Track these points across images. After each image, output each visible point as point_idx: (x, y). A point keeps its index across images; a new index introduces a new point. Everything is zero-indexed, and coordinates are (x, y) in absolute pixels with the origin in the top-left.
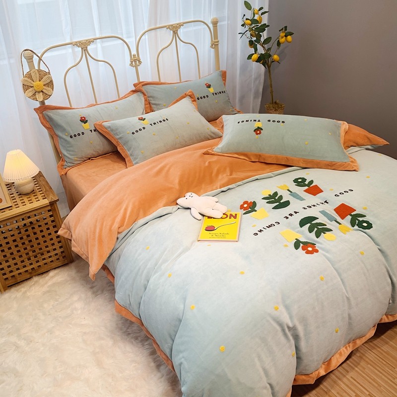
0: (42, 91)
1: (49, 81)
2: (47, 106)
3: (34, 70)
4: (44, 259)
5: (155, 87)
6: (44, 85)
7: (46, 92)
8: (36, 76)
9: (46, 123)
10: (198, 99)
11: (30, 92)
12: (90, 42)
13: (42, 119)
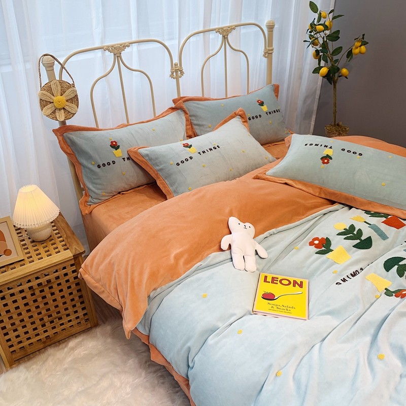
0: (64, 108)
1: (73, 95)
2: (70, 126)
3: (55, 81)
4: (62, 324)
5: (198, 104)
6: (67, 101)
7: (69, 110)
8: (57, 89)
9: (67, 148)
10: (249, 119)
11: (49, 109)
12: (125, 46)
13: (62, 142)
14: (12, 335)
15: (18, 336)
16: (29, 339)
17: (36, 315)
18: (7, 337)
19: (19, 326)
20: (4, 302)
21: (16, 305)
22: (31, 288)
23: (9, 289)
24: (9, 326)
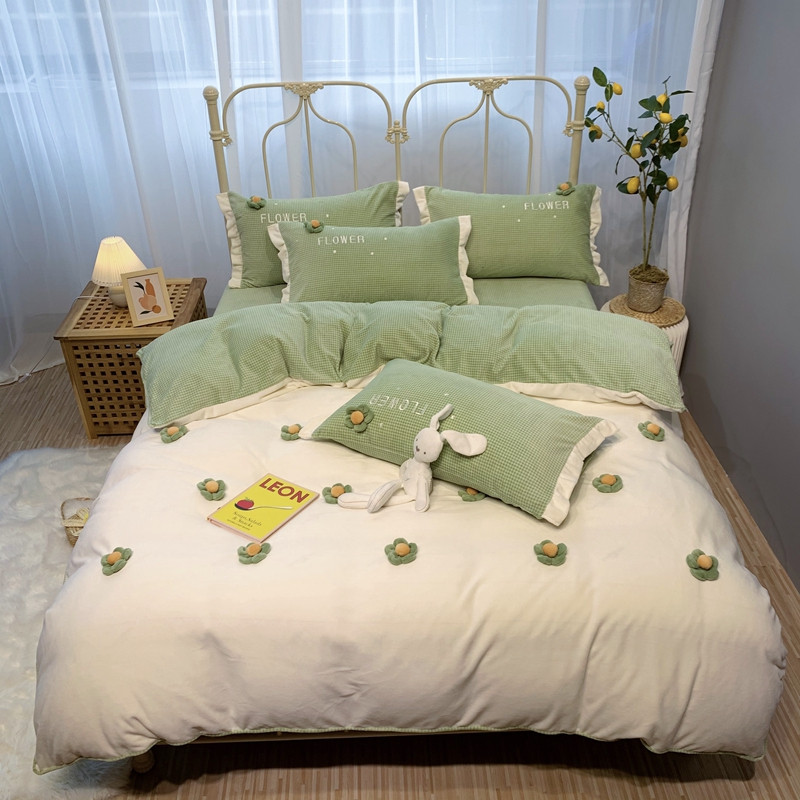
12: (315, 87)
14: (95, 402)
15: (102, 407)
16: (114, 415)
17: (123, 390)
18: (91, 403)
19: (104, 395)
20: (89, 361)
21: (102, 369)
22: (119, 356)
23: (97, 347)
24: (93, 391)
